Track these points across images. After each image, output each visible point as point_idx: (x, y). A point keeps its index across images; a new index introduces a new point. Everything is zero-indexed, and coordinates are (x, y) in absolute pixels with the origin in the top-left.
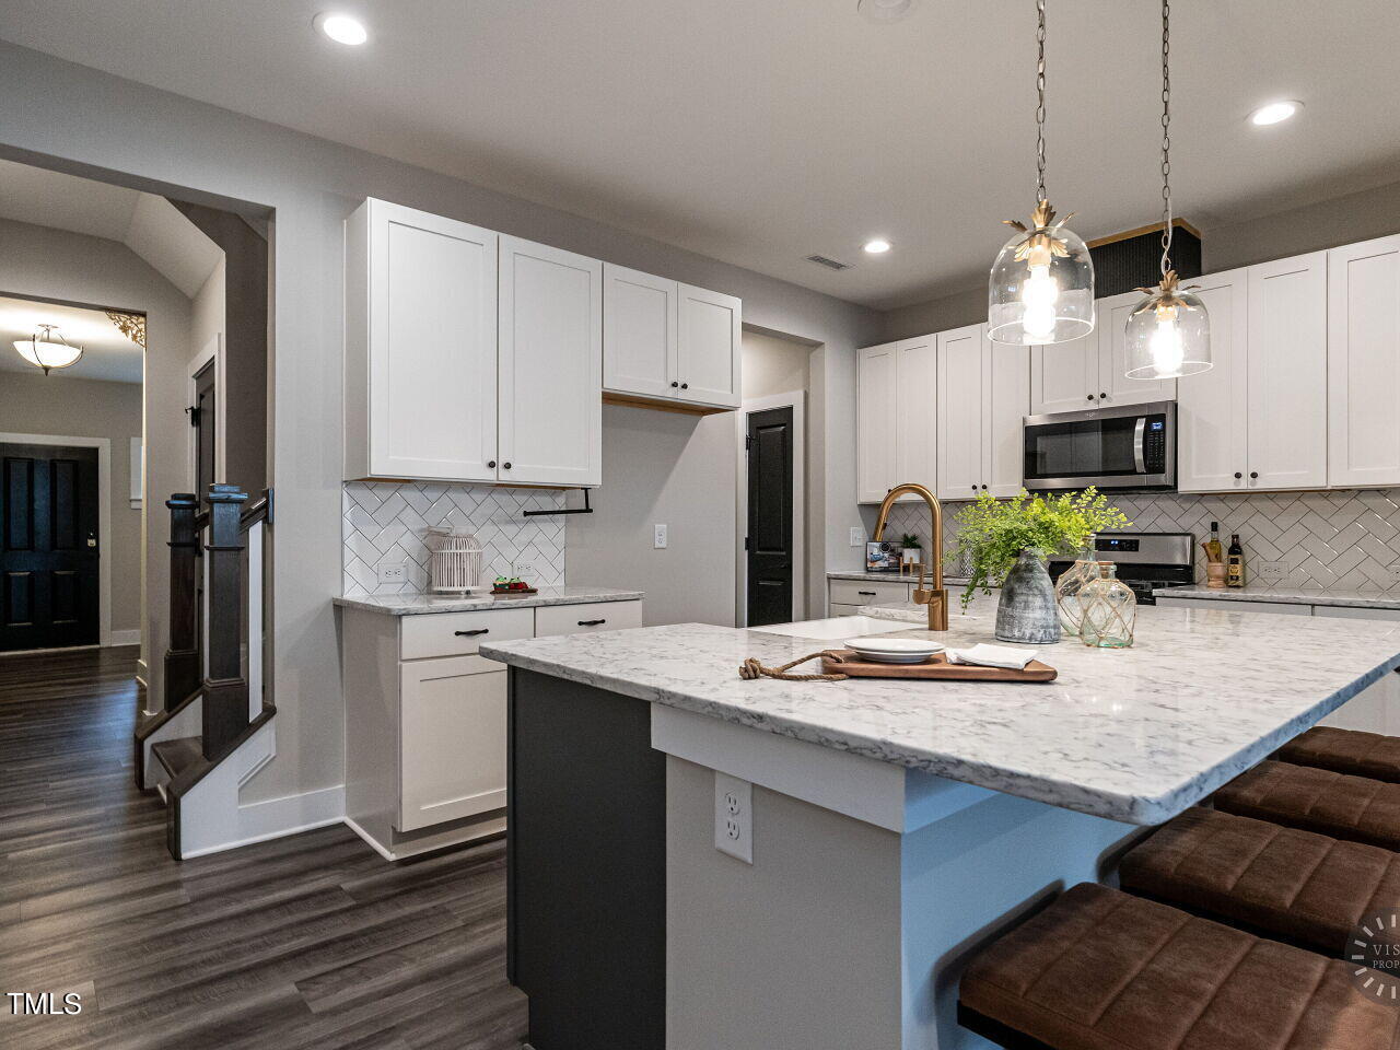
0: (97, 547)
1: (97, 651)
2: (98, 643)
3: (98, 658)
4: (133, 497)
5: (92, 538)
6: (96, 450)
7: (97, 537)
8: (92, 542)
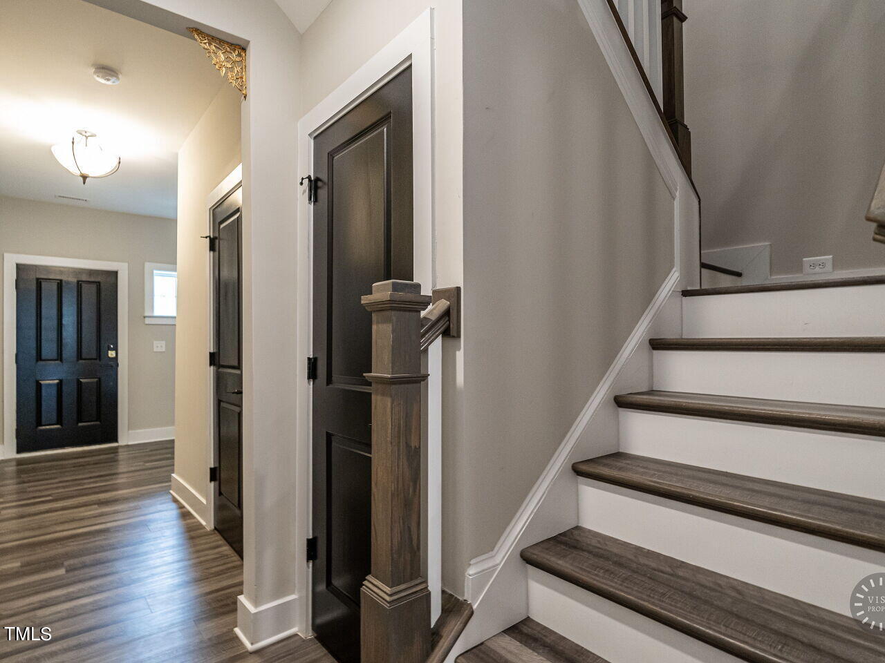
0: (116, 358)
1: (117, 448)
2: (116, 440)
3: (117, 452)
4: (146, 314)
5: (112, 350)
6: (116, 273)
7: (116, 349)
8: (112, 354)
